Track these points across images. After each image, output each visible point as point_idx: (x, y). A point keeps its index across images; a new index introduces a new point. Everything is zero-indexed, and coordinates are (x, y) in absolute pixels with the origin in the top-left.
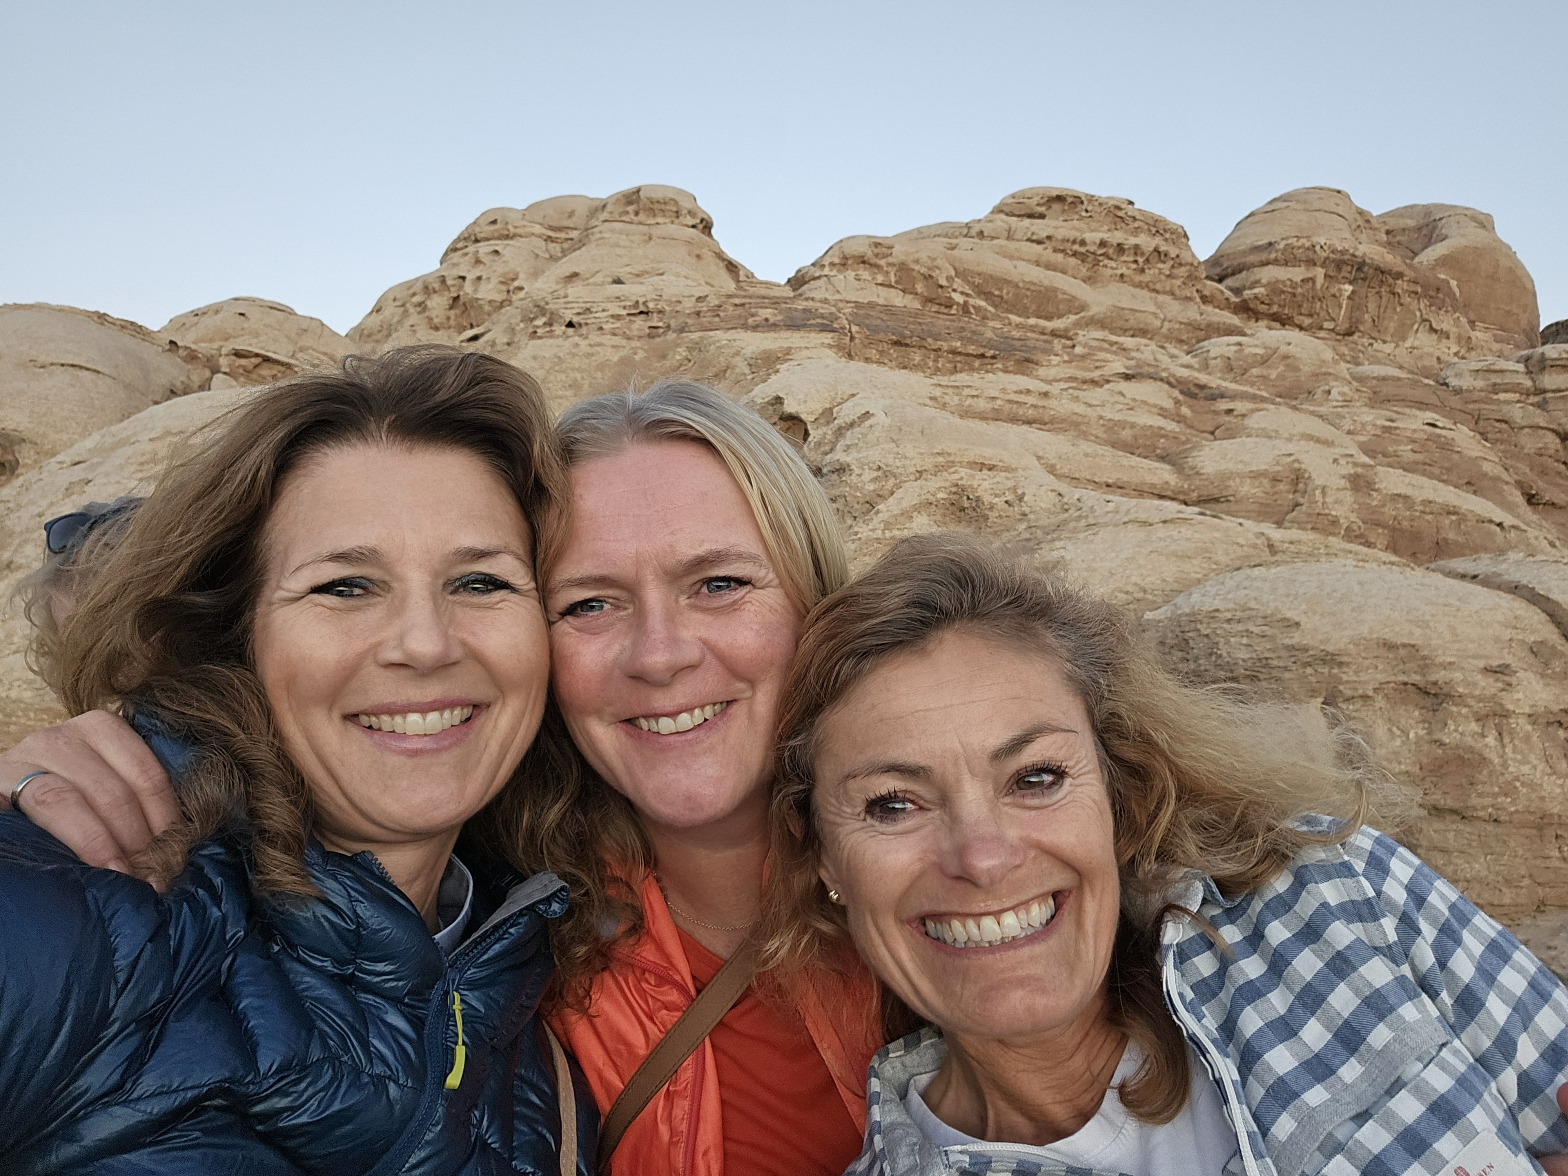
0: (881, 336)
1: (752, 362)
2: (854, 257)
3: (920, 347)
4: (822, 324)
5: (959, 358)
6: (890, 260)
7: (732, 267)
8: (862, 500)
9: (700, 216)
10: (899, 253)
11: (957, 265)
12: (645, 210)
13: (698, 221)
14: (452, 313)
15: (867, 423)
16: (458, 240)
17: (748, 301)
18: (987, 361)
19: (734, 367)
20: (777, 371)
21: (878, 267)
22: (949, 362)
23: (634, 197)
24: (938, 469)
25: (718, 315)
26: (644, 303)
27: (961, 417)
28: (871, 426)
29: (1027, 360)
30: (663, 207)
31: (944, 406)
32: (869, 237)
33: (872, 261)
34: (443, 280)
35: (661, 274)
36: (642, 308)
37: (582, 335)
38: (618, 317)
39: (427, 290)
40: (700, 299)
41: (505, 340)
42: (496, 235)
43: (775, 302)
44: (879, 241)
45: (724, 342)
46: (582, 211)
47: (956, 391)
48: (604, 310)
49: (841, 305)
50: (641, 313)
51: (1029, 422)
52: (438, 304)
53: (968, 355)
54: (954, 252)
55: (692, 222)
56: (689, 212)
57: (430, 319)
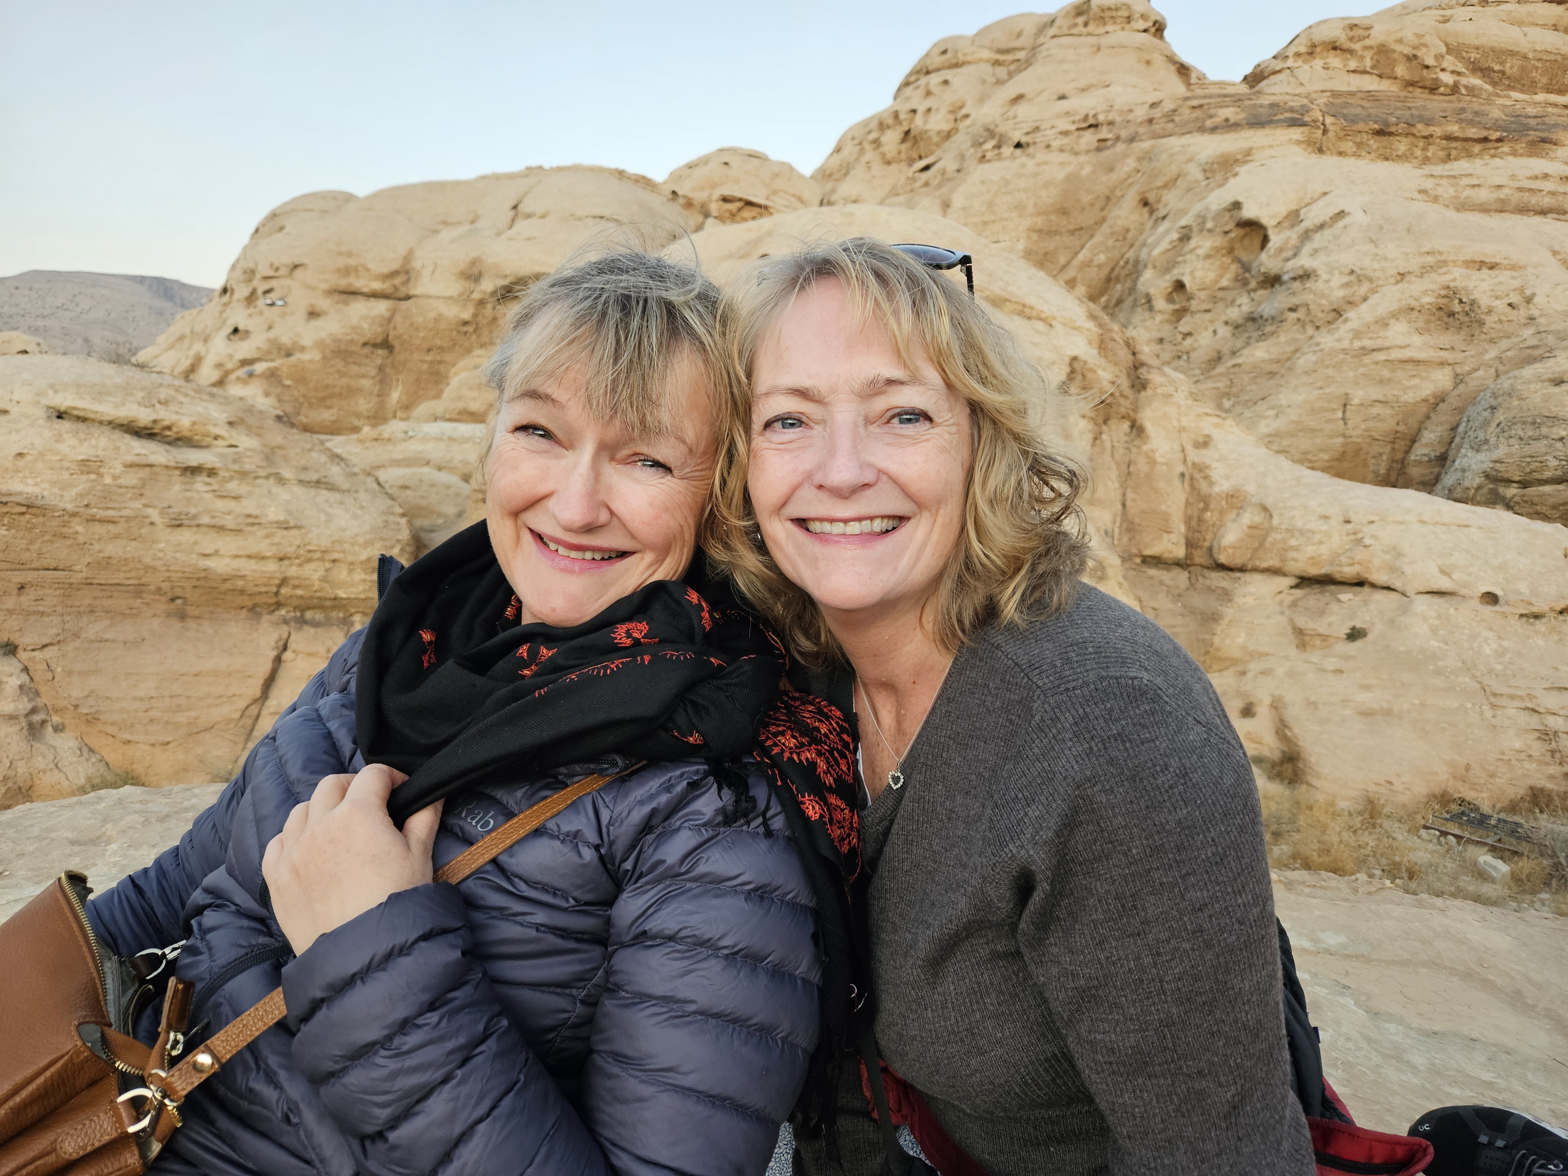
0: (1361, 126)
1: (1207, 167)
2: (1324, 43)
3: (1407, 135)
4: (1291, 119)
5: (1454, 144)
6: (1367, 42)
7: (1183, 70)
8: (1327, 308)
9: (1153, 18)
10: (1378, 35)
11: (1449, 40)
12: (1095, 19)
13: (1151, 24)
14: (904, 147)
15: (1341, 224)
16: (911, 74)
17: (1207, 101)
18: (1490, 145)
19: (1186, 175)
20: (1236, 175)
21: (1350, 51)
22: (1443, 149)
23: (1085, 7)
24: (1425, 271)
25: (1172, 121)
26: (1095, 116)
27: (1458, 210)
28: (1345, 227)
29: (1544, 141)
30: (1114, 14)
31: (1436, 199)
32: (1343, 19)
33: (1345, 46)
34: (896, 115)
35: (1108, 86)
36: (1091, 121)
37: (1028, 155)
38: (1065, 133)
39: (882, 126)
40: (1153, 105)
41: (955, 167)
42: (946, 64)
43: (1237, 100)
44: (1355, 22)
45: (1177, 149)
46: (1030, 29)
47: (1452, 181)
48: (1052, 127)
49: (1314, 96)
50: (1090, 126)
51: (1543, 212)
52: (891, 138)
53: (1466, 140)
54: (1447, 25)
55: (1142, 25)
56: (1142, 16)
57: (883, 155)
